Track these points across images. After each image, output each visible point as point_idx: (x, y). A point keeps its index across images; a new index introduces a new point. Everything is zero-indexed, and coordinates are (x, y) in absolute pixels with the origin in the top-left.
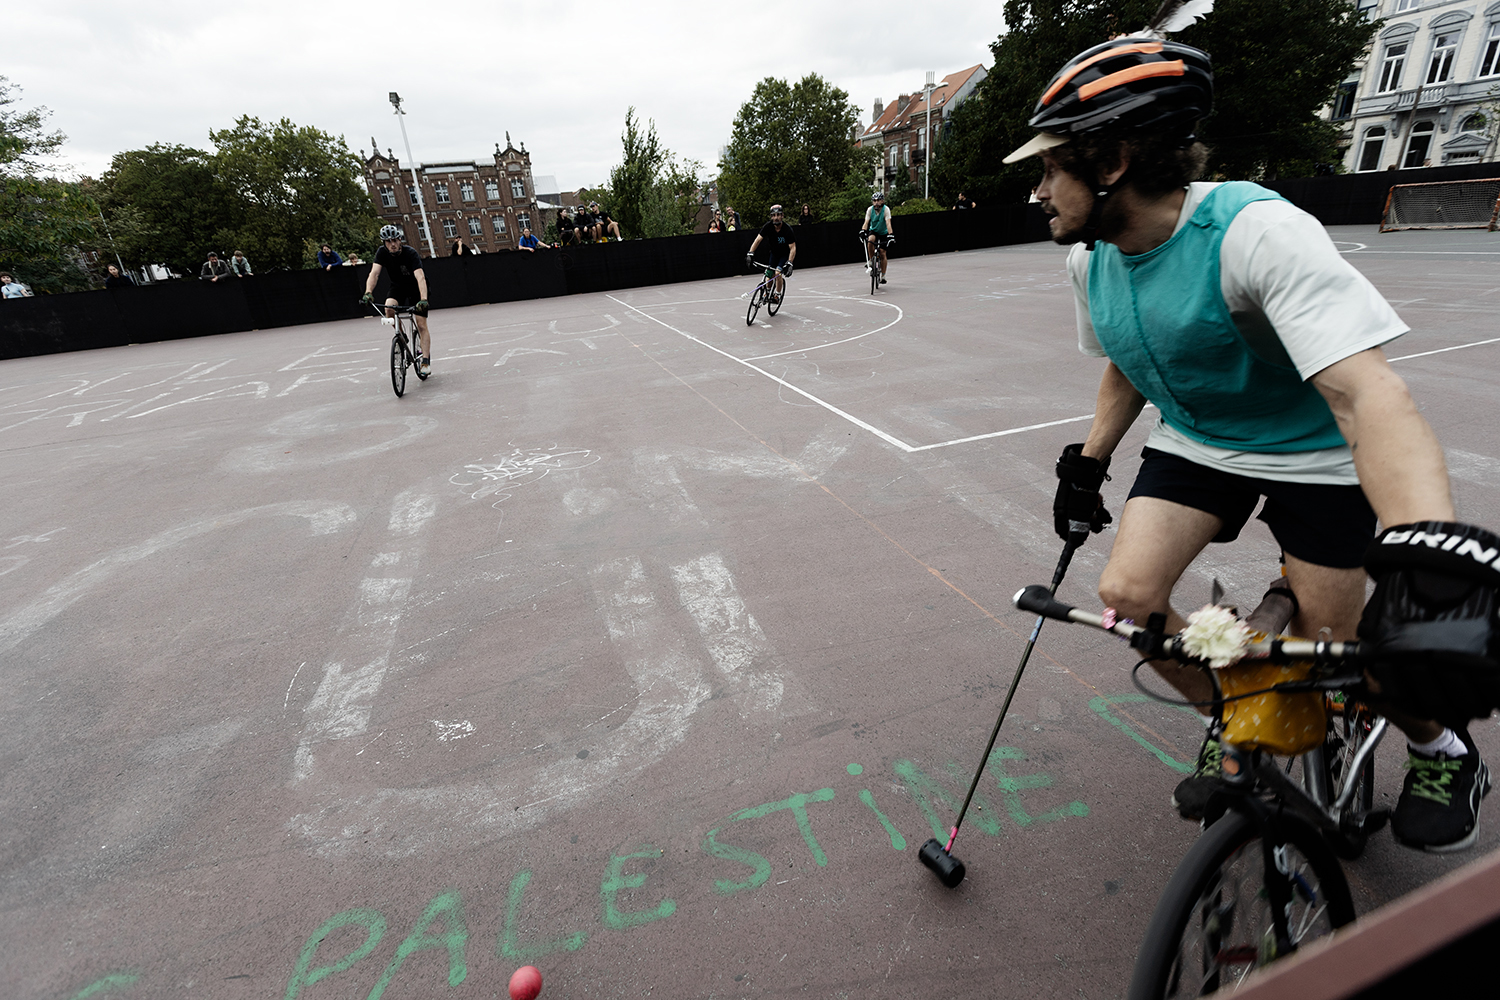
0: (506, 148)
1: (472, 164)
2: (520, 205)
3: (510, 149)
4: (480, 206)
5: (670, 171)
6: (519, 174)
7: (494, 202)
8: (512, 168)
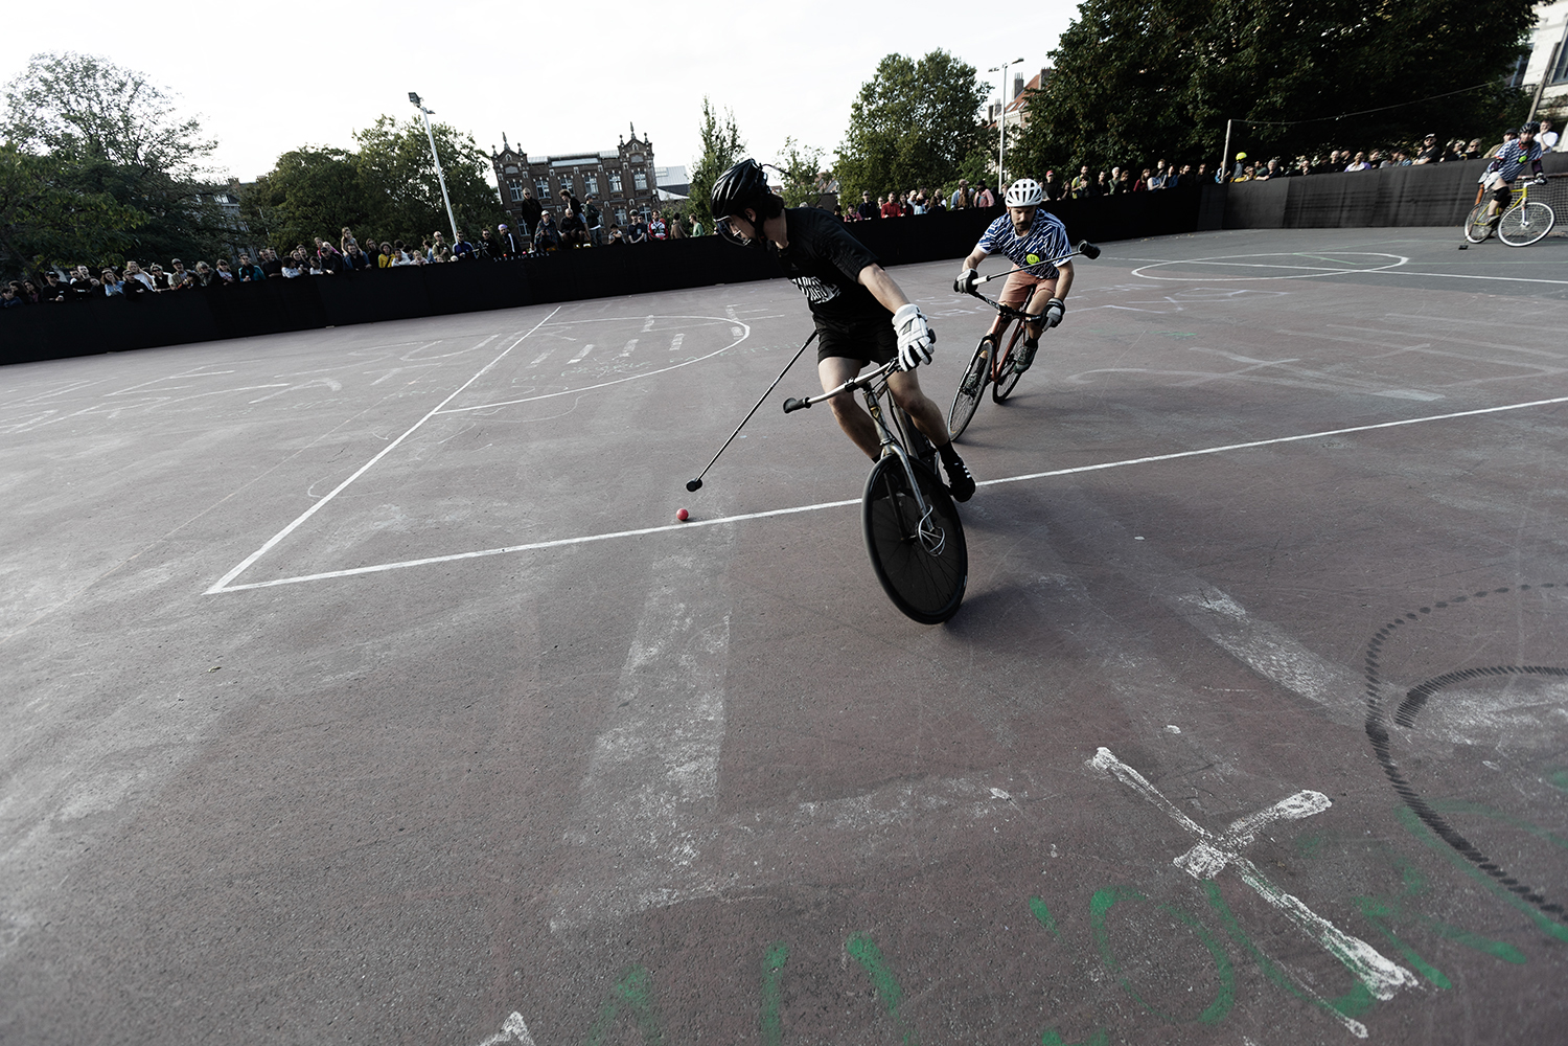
0: (630, 139)
1: (596, 156)
2: (642, 197)
3: (634, 140)
4: (603, 198)
5: (791, 160)
6: (642, 165)
7: (617, 195)
8: (635, 159)
